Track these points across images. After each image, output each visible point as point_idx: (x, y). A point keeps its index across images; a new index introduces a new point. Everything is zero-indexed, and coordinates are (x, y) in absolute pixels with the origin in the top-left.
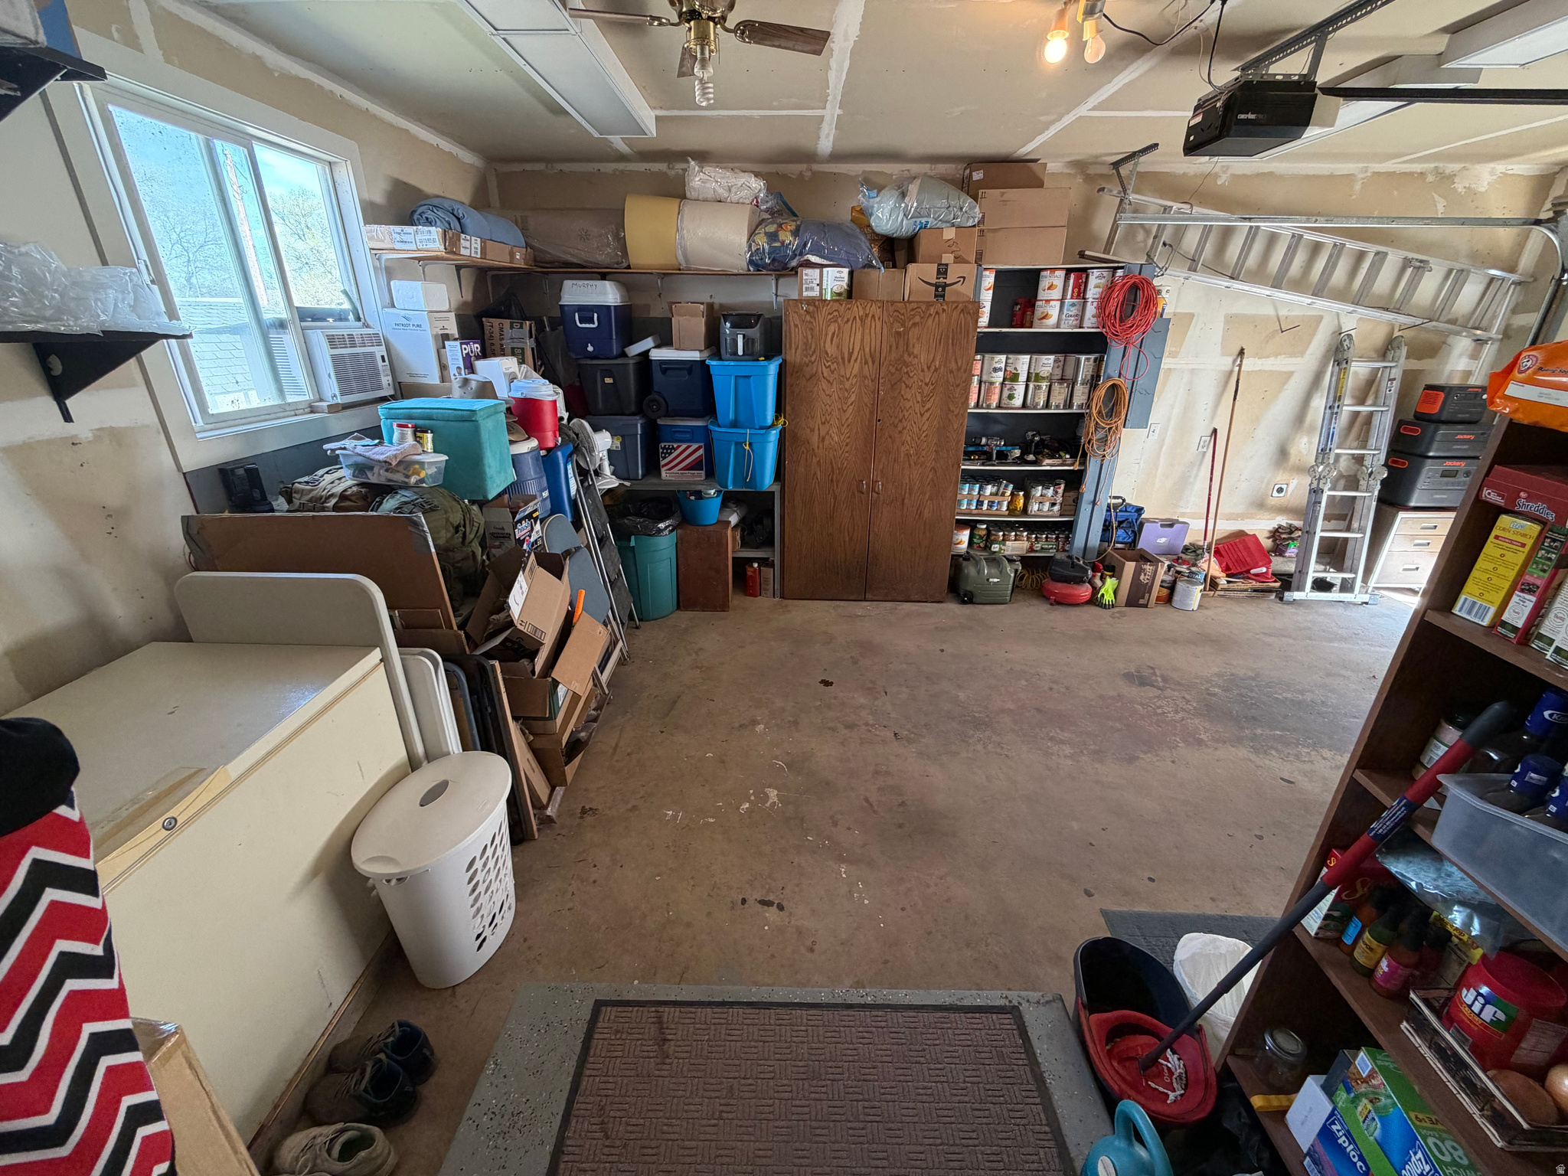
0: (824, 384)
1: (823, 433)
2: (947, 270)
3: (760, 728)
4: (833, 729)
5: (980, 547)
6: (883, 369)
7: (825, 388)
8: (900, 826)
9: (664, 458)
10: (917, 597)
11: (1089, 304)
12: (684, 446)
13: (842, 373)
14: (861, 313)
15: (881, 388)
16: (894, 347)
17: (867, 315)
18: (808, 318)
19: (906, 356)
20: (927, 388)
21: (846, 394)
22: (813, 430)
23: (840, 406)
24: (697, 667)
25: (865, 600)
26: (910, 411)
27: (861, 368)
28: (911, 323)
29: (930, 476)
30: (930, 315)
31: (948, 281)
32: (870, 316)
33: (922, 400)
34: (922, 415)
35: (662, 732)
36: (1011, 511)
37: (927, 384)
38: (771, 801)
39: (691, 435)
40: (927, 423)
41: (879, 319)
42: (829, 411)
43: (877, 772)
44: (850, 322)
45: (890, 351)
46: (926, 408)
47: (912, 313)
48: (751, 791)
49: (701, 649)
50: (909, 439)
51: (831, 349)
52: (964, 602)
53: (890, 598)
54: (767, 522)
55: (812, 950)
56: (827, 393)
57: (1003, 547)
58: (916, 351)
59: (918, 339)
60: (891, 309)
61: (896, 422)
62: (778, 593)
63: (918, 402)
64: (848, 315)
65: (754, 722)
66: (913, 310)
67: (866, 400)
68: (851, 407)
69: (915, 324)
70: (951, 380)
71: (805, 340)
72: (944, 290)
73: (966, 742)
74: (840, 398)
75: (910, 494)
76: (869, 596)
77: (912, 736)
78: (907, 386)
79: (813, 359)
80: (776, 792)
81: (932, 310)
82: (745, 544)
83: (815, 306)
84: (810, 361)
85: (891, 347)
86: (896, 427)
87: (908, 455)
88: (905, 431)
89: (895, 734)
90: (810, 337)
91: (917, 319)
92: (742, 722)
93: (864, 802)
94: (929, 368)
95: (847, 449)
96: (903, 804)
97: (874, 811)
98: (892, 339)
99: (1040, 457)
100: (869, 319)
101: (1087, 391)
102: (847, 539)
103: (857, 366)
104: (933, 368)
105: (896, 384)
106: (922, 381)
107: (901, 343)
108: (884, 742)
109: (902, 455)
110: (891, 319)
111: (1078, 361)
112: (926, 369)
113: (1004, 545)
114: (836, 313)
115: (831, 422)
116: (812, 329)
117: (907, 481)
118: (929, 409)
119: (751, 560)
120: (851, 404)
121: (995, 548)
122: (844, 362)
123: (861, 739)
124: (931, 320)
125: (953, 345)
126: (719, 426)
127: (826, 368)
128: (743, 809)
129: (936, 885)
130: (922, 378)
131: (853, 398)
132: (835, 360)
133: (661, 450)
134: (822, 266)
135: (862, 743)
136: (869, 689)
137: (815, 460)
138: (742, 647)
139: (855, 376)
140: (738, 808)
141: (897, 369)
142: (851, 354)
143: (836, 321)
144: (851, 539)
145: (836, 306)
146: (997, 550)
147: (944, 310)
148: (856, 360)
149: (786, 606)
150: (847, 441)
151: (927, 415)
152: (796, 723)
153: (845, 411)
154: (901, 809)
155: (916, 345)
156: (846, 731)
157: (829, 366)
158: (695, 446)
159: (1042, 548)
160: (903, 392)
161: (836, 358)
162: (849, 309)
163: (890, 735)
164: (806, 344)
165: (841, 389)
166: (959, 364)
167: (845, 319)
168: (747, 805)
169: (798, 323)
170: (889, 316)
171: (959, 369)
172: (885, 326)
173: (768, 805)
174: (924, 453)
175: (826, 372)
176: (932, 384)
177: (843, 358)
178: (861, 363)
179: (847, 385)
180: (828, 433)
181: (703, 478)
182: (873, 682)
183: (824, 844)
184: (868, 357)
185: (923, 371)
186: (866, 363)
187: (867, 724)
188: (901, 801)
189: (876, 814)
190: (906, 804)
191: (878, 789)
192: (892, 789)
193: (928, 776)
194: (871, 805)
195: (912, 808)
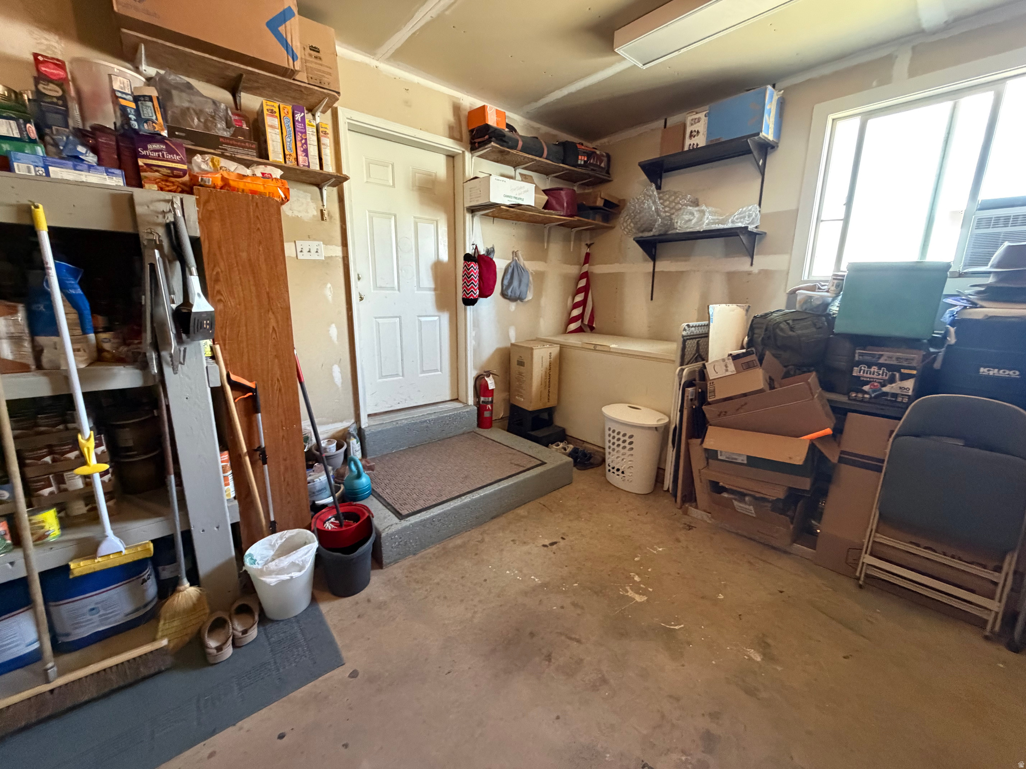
8: (532, 634)
55: (513, 541)
96: (549, 658)
97: (561, 634)
129: (475, 606)
154: (545, 652)
168: (637, 580)
183: (563, 586)
188: (553, 660)
189: (557, 633)
190: (546, 660)
191: (582, 660)
192: (571, 670)
193: (558, 718)
194: (571, 639)
195: (537, 659)
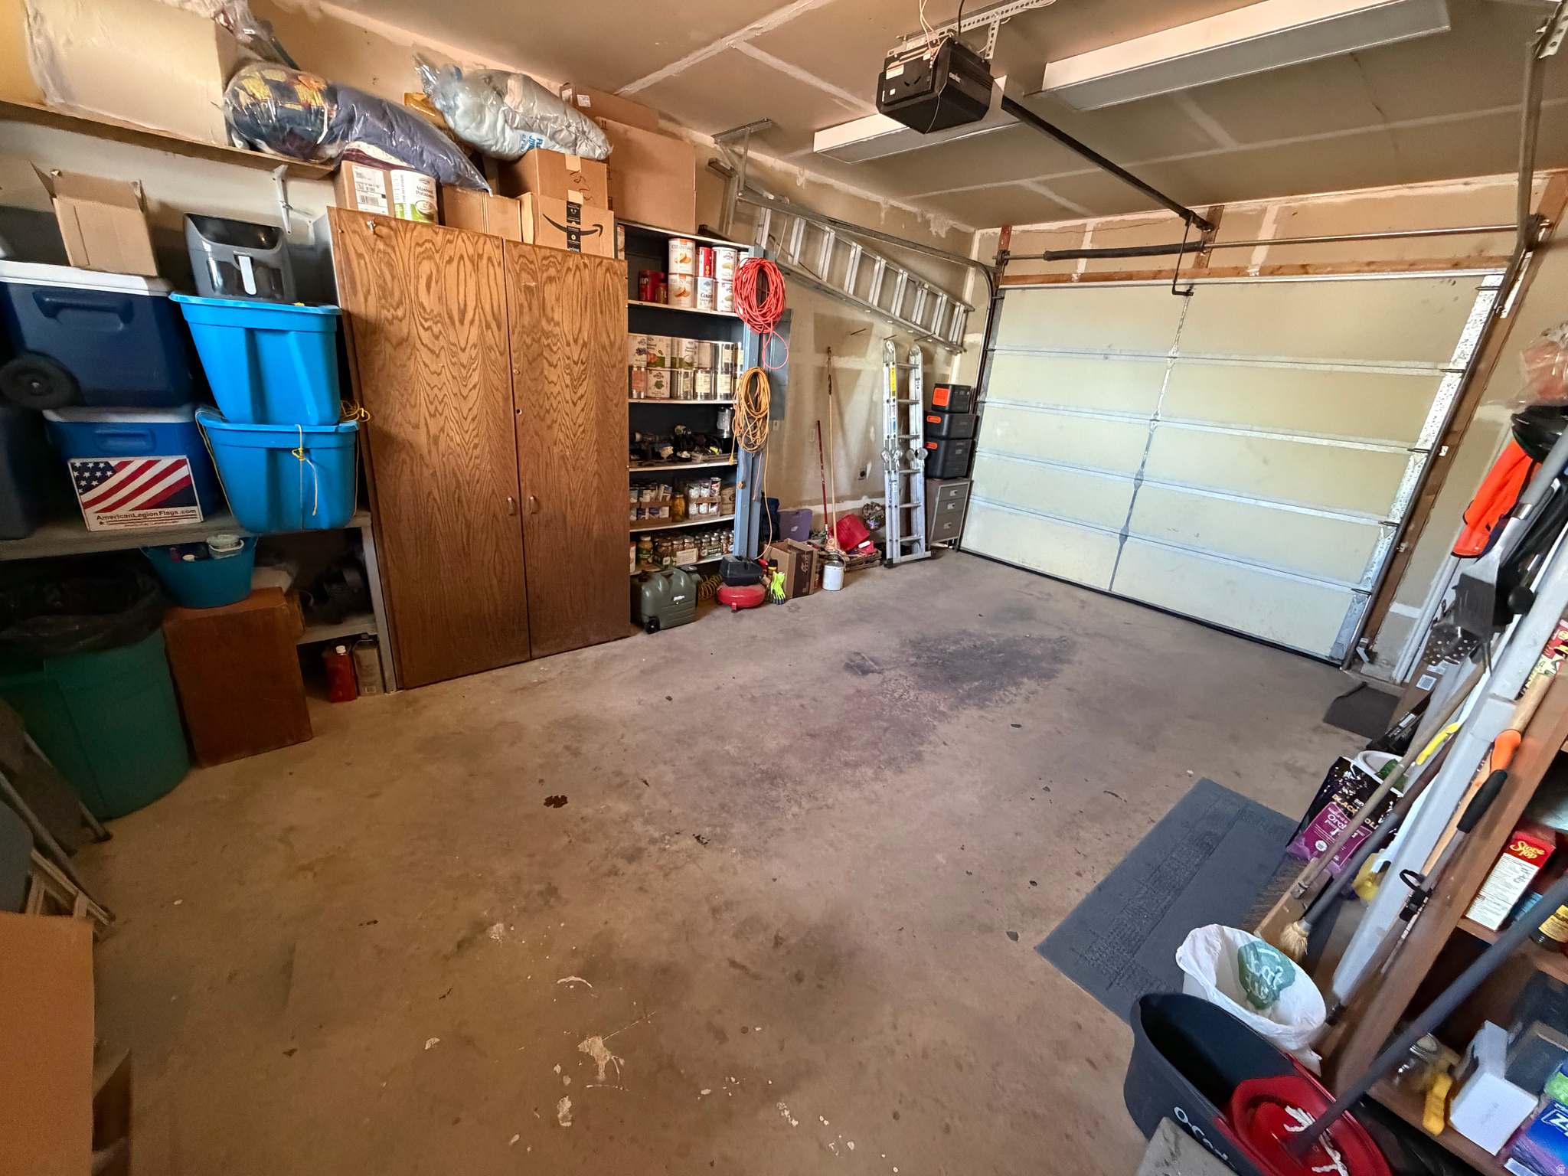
0: (425, 355)
1: (433, 431)
2: (579, 211)
3: (497, 930)
4: (614, 872)
5: (649, 563)
6: (514, 338)
7: (427, 361)
8: (799, 978)
9: (88, 488)
10: (597, 639)
11: (720, 285)
12: (138, 462)
13: (453, 340)
14: (471, 251)
15: (514, 364)
16: (526, 310)
17: (480, 256)
18: (381, 245)
19: (544, 323)
20: (576, 369)
21: (464, 372)
22: (416, 427)
23: (456, 390)
24: (304, 868)
25: (532, 659)
26: (559, 398)
27: (482, 335)
28: (545, 275)
29: (595, 484)
30: (569, 269)
31: (583, 228)
32: (485, 257)
33: (572, 384)
34: (575, 404)
35: (291, 1053)
36: (674, 516)
37: (576, 363)
38: (602, 1064)
39: (153, 441)
40: (582, 415)
41: (499, 264)
42: (440, 397)
43: (715, 911)
44: (455, 263)
45: (521, 313)
46: (579, 394)
47: (545, 262)
48: (558, 1069)
49: (291, 829)
50: (561, 436)
51: (429, 301)
52: (650, 631)
53: (564, 648)
54: (351, 577)
56: (433, 368)
57: (674, 559)
58: (557, 317)
59: (557, 299)
60: (515, 253)
61: (542, 414)
62: (392, 683)
63: (567, 386)
64: (450, 250)
65: (481, 927)
66: (545, 258)
67: (496, 383)
68: (474, 392)
69: (551, 279)
70: (605, 359)
71: (381, 282)
72: (578, 239)
73: (778, 808)
74: (454, 378)
75: (572, 508)
76: (535, 653)
77: (718, 830)
78: (550, 365)
79: (400, 313)
80: (599, 1042)
81: (571, 263)
82: (312, 618)
83: (390, 227)
84: (395, 317)
85: (521, 306)
86: (543, 419)
87: (563, 458)
88: (556, 426)
89: (698, 838)
90: (388, 277)
91: (552, 272)
92: (459, 937)
93: (732, 970)
94: (576, 341)
95: (477, 452)
96: (778, 942)
97: (756, 977)
98: (522, 297)
99: (693, 453)
100: (485, 261)
101: (729, 380)
102: (495, 582)
103: (475, 331)
104: (581, 342)
105: (534, 360)
106: (568, 358)
107: (535, 303)
108: (692, 858)
109: (556, 460)
110: (518, 268)
111: (716, 348)
112: (572, 342)
113: (675, 556)
114: (428, 245)
115: (446, 413)
116: (389, 265)
117: (567, 492)
118: (582, 396)
119: (335, 643)
120: (474, 387)
121: (667, 561)
122: (453, 323)
123: (661, 868)
124: (570, 277)
125: (601, 312)
126: (226, 421)
127: (426, 329)
128: (565, 1118)
130: (568, 354)
131: (475, 378)
132: (437, 319)
133: (74, 474)
134: (390, 167)
135: (666, 875)
136: (621, 785)
137: (427, 473)
138: (376, 795)
139: (475, 346)
140: (555, 1123)
141: (533, 340)
142: (463, 312)
143: (430, 258)
144: (500, 581)
145: (427, 234)
146: (668, 563)
147: (585, 265)
148: (472, 322)
149: (415, 700)
150: (476, 441)
151: (580, 405)
152: (551, 891)
153: (465, 398)
154: (782, 951)
155: (556, 309)
156: (634, 867)
157: (429, 328)
158: (166, 462)
159: (709, 554)
160: (546, 373)
161: (440, 315)
162: (450, 242)
163: (689, 842)
164: (383, 288)
165: (454, 364)
166: (612, 337)
167: (447, 258)
168: (567, 1104)
169: (362, 250)
170: (513, 262)
171: (612, 345)
172: (509, 278)
173: (601, 1076)
174: (583, 454)
175: (426, 336)
176: (583, 363)
177: (451, 317)
178: (480, 325)
179: (464, 358)
180: (442, 430)
181: (200, 518)
182: (618, 774)
183: (732, 1088)
184: (490, 317)
185: (568, 344)
186: (488, 327)
187: (653, 841)
188: (772, 937)
189: (760, 979)
190: (781, 938)
191: (736, 936)
192: (749, 926)
193: (775, 880)
194: (743, 968)
195: (793, 941)
